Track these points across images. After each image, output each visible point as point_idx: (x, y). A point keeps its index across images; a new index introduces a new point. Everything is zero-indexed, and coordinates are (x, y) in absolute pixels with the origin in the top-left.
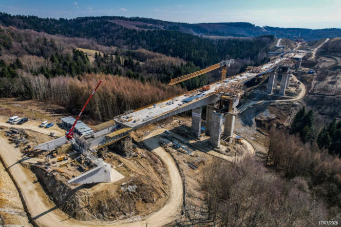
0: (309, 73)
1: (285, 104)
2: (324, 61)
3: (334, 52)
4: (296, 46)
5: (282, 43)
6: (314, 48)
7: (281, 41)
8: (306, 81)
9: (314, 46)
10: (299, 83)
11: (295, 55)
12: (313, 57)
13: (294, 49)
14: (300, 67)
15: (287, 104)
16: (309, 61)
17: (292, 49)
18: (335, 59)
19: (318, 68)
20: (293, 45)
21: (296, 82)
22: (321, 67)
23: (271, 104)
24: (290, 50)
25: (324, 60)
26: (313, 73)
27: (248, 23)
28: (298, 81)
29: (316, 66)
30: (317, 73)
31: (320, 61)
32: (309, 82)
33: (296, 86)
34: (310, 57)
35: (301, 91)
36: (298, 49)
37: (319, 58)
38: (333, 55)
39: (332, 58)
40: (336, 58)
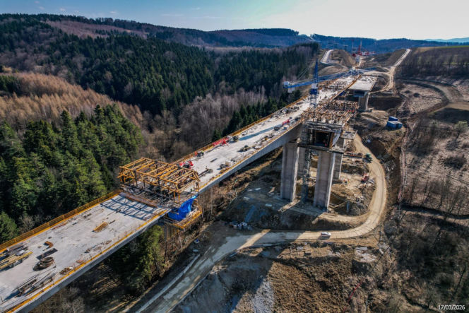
0: (389, 127)
1: (329, 259)
2: (416, 95)
3: (429, 73)
4: (357, 62)
5: (332, 57)
6: (388, 66)
7: (331, 54)
8: (385, 152)
9: (387, 62)
10: (368, 159)
11: (354, 82)
12: (391, 85)
13: (354, 68)
14: (367, 108)
15: (336, 260)
16: (383, 94)
17: (350, 67)
18: (437, 90)
19: (406, 113)
20: (351, 59)
21: (360, 155)
22: (412, 110)
23: (287, 254)
24: (345, 69)
25: (414, 92)
26: (397, 127)
27: (289, 30)
28: (366, 151)
29: (400, 108)
30: (406, 126)
31: (407, 95)
32: (391, 158)
33: (360, 172)
34: (384, 84)
35: (373, 188)
36: (361, 68)
37: (403, 87)
38: (429, 81)
39: (431, 87)
40: (438, 87)
